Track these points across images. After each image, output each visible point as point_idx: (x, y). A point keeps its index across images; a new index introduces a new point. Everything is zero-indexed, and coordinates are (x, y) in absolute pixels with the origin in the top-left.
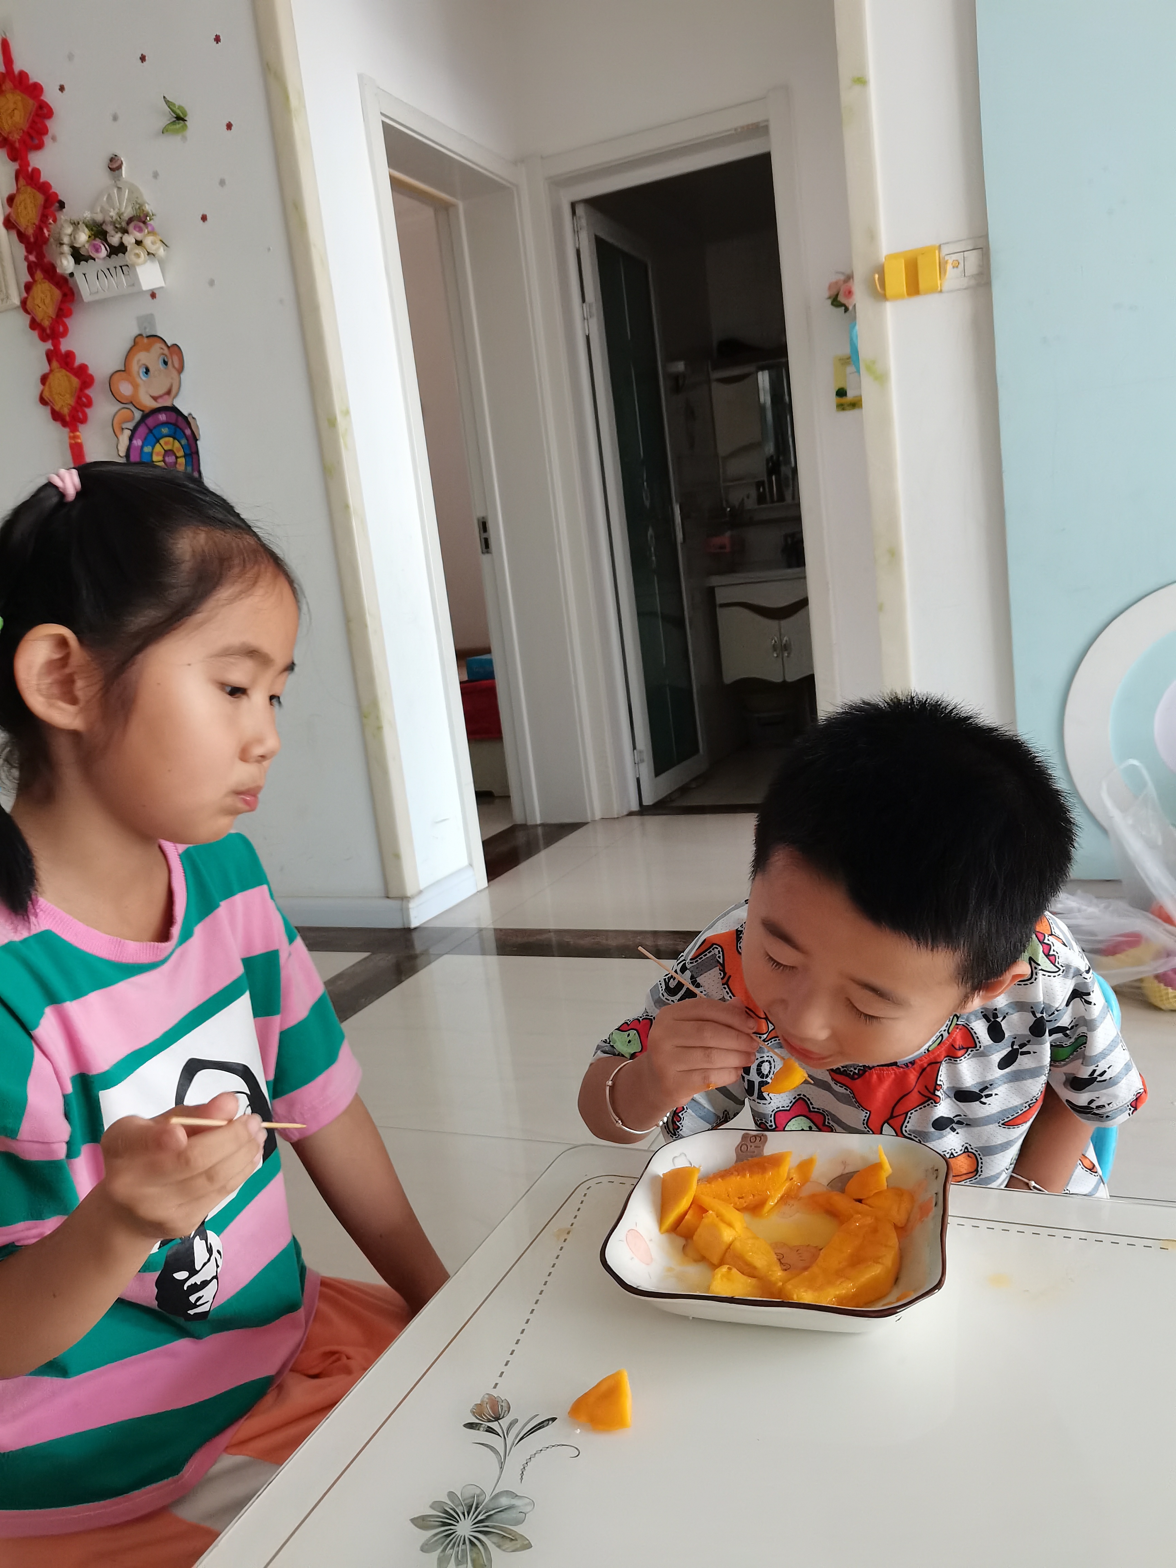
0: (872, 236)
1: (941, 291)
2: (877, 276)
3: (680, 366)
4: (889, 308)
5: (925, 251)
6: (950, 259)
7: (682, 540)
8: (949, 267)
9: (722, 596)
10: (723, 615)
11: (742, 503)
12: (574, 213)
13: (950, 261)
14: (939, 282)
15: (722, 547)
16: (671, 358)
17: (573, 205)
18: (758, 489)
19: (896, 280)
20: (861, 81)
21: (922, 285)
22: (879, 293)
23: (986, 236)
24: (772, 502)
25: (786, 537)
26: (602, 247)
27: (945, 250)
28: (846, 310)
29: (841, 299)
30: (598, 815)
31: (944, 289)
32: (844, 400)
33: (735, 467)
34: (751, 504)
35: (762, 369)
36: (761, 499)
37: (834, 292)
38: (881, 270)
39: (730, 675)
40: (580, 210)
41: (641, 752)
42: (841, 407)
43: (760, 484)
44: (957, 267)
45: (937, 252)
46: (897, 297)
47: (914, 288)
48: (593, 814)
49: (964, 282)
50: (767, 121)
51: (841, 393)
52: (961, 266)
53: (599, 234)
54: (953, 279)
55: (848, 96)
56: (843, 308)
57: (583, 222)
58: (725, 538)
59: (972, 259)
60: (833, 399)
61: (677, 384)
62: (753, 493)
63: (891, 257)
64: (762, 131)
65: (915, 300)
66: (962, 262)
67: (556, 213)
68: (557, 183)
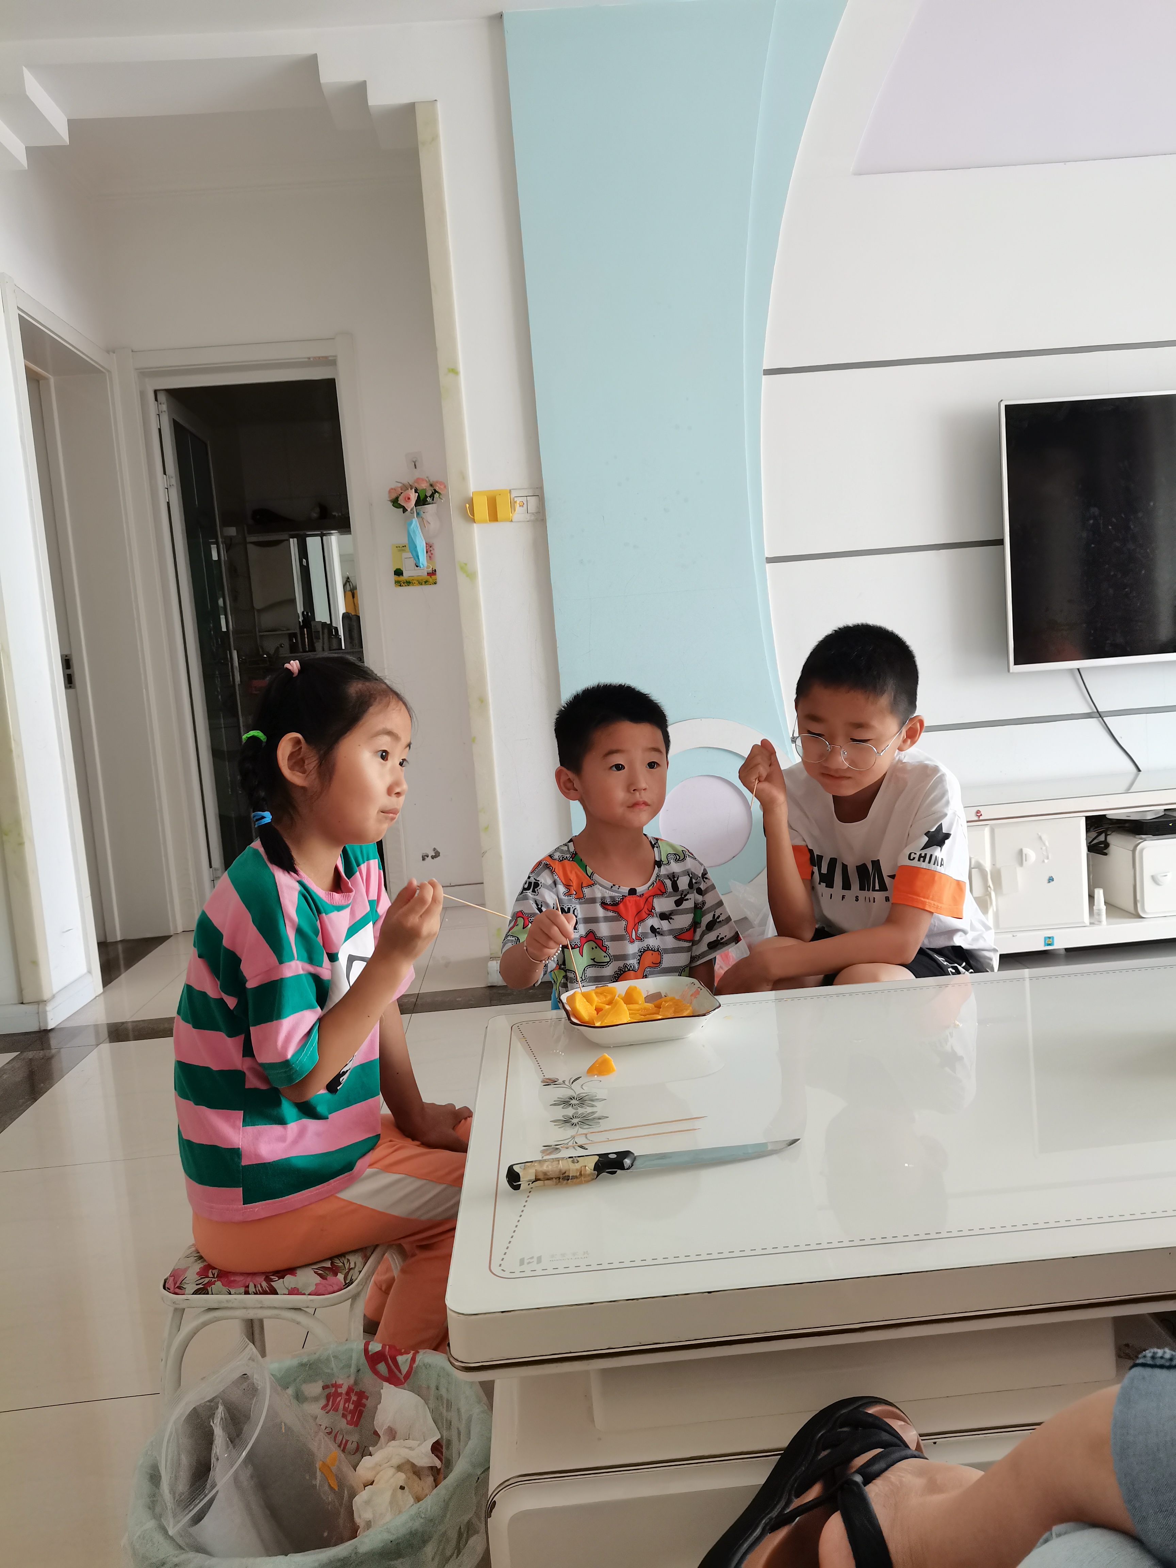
0: (463, 477)
1: (512, 521)
2: (468, 505)
4: (476, 529)
5: (501, 493)
6: (518, 500)
8: (517, 505)
12: (156, 399)
13: (518, 502)
14: (511, 515)
17: (156, 392)
19: (481, 509)
20: (454, 371)
21: (499, 516)
22: (470, 517)
23: (541, 488)
26: (177, 428)
27: (514, 494)
28: (405, 511)
29: (401, 501)
30: (180, 930)
31: (513, 520)
32: (401, 578)
37: (394, 496)
38: (471, 502)
40: (162, 397)
41: (215, 869)
42: (399, 583)
44: (523, 506)
45: (509, 495)
46: (484, 522)
47: (494, 517)
48: (176, 927)
49: (528, 517)
50: (336, 356)
51: (398, 573)
52: (525, 506)
53: (178, 420)
54: (519, 514)
55: (445, 380)
56: (402, 509)
57: (164, 407)
59: (533, 501)
60: (393, 578)
63: (478, 493)
64: (331, 362)
65: (494, 525)
66: (525, 503)
67: (142, 394)
68: (144, 374)
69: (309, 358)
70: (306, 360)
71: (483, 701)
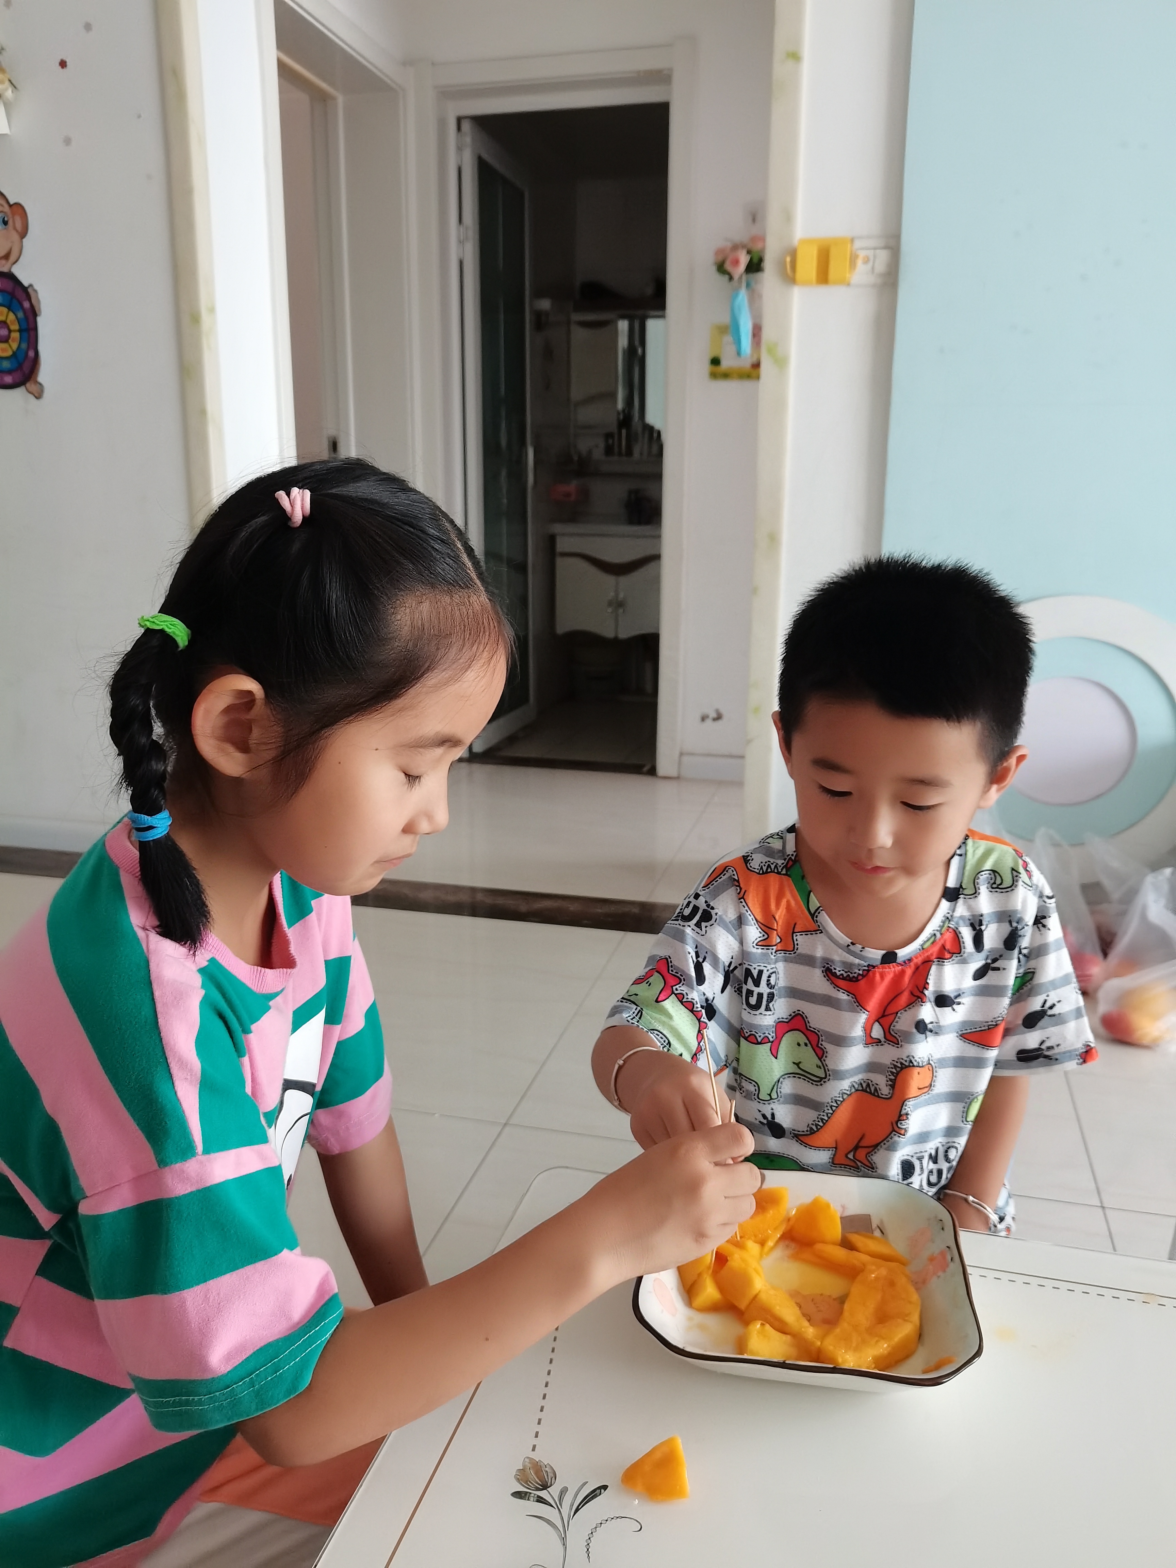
0: (788, 217)
1: (849, 284)
2: (788, 259)
3: (545, 304)
4: (797, 293)
5: (839, 242)
6: (862, 254)
8: (859, 262)
9: (562, 545)
10: (561, 563)
11: (590, 452)
12: (459, 128)
13: (861, 256)
14: (848, 275)
15: (568, 495)
16: (538, 294)
17: (459, 120)
18: (607, 441)
19: (807, 266)
20: (795, 57)
21: (832, 275)
22: (789, 276)
23: (898, 237)
24: (620, 455)
25: (630, 492)
26: (484, 170)
27: (858, 244)
28: (731, 278)
29: (728, 266)
31: (852, 283)
32: (717, 369)
33: (586, 415)
34: (598, 454)
35: (623, 317)
36: (609, 451)
37: (720, 258)
38: (793, 253)
39: (563, 626)
40: (466, 126)
42: (714, 376)
43: (609, 436)
44: (867, 263)
45: (849, 245)
46: (807, 283)
47: (823, 277)
49: (871, 279)
50: (671, 69)
51: (715, 362)
52: (871, 263)
53: (483, 155)
54: (861, 274)
55: (780, 68)
56: (729, 276)
57: (468, 139)
58: (572, 486)
59: (883, 257)
60: (706, 367)
61: (540, 321)
62: (602, 445)
63: (806, 241)
64: (664, 79)
65: (823, 290)
66: (872, 258)
67: (442, 123)
68: (446, 94)
69: (640, 72)
70: (635, 74)
71: (774, 539)
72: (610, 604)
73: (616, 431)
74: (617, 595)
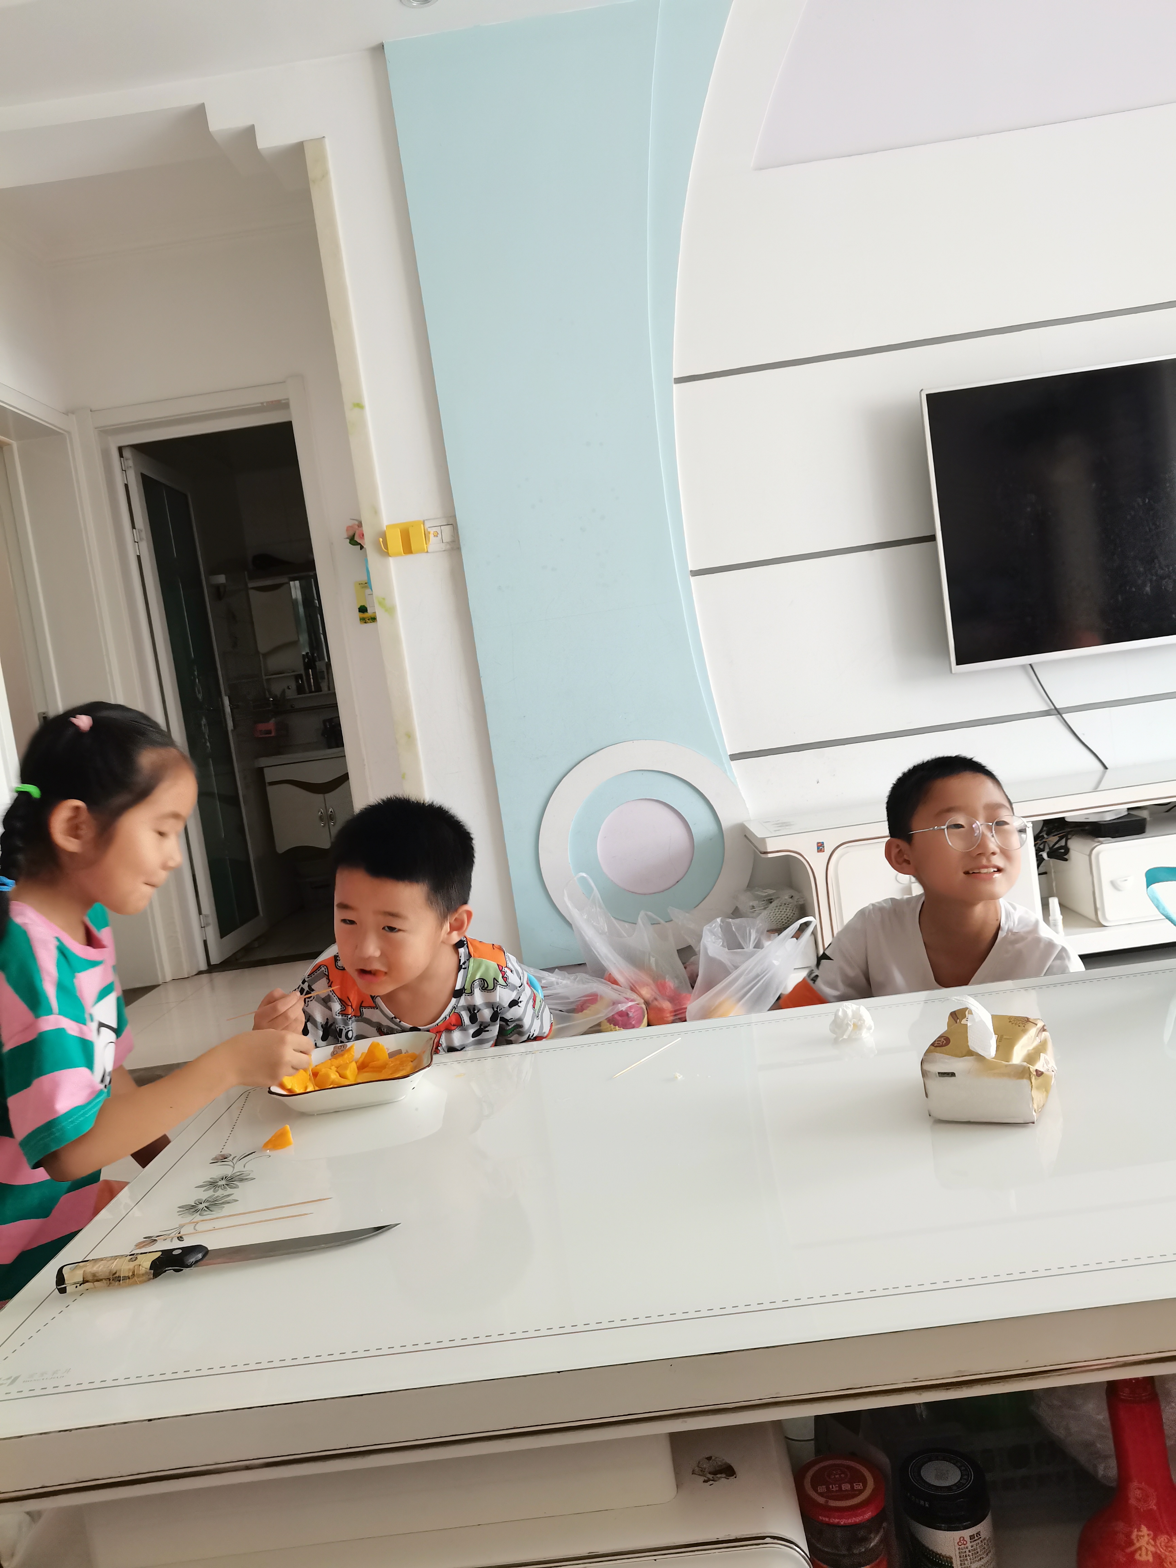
0: (376, 512)
1: (427, 552)
2: (381, 540)
3: (221, 579)
4: (392, 563)
5: (414, 524)
6: (432, 531)
7: (232, 728)
8: (431, 536)
9: (270, 775)
10: (272, 791)
11: (284, 692)
12: (121, 456)
13: (432, 532)
14: (425, 546)
15: (269, 732)
16: (213, 571)
17: (120, 449)
18: (297, 682)
19: (395, 542)
20: (360, 406)
21: (414, 547)
22: (384, 551)
23: (454, 517)
24: (311, 692)
25: (324, 722)
26: (147, 483)
27: (428, 524)
28: (362, 547)
29: (357, 539)
30: (169, 978)
31: (429, 551)
32: (365, 615)
33: (275, 663)
34: (291, 694)
35: (294, 579)
36: (300, 690)
37: (351, 533)
38: (384, 535)
39: (283, 845)
40: (127, 453)
41: (206, 916)
42: (364, 620)
43: (299, 677)
44: (437, 536)
45: (422, 526)
46: (397, 555)
47: (408, 549)
48: (164, 976)
49: (443, 547)
50: (288, 399)
51: (363, 609)
52: (440, 536)
53: (147, 473)
54: (434, 544)
55: (351, 415)
56: (359, 546)
57: (130, 463)
58: (271, 725)
59: (447, 531)
60: (357, 615)
61: (219, 593)
62: (293, 685)
63: (392, 526)
64: (283, 405)
65: (410, 557)
66: (440, 533)
67: (106, 454)
68: (105, 432)
69: (262, 403)
70: (260, 405)
71: (410, 736)
72: (321, 818)
73: (302, 672)
74: (327, 811)
